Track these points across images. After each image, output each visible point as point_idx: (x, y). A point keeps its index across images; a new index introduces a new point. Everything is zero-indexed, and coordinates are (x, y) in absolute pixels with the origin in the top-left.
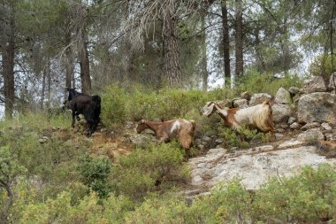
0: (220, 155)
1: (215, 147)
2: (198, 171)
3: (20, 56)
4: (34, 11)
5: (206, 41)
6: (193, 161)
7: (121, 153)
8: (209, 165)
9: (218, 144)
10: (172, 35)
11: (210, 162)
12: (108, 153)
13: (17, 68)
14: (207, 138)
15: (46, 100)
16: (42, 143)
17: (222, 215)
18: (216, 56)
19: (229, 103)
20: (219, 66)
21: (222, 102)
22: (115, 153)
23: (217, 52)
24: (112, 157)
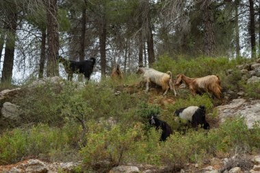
0: (240, 103)
1: (237, 98)
2: (224, 115)
3: (110, 39)
4: (117, 7)
5: (239, 25)
6: (220, 108)
7: (169, 102)
8: (232, 111)
9: (239, 95)
10: (209, 20)
11: (233, 109)
12: (160, 102)
13: (108, 47)
14: (231, 92)
15: (127, 68)
16: (116, 95)
17: (227, 142)
18: (246, 35)
19: (247, 67)
20: (248, 43)
21: (242, 66)
22: (165, 102)
23: (246, 33)
24: (163, 105)
